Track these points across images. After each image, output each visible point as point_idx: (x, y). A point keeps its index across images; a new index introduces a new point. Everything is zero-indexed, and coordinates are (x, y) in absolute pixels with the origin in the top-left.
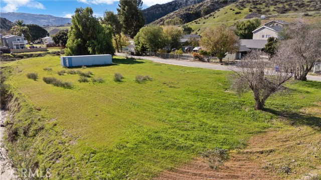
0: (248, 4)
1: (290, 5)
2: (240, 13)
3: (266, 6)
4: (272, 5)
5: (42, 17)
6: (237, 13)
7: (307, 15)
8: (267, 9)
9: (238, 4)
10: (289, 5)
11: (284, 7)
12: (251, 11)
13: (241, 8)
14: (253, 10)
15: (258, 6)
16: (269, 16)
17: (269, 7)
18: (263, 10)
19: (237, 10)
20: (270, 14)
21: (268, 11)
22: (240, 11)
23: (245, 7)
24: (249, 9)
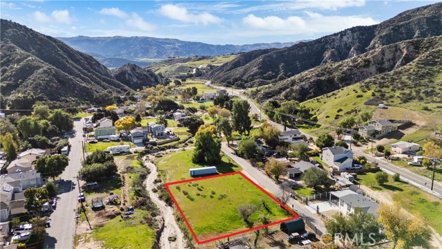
0: (374, 85)
1: (418, 92)
2: (362, 96)
3: (392, 90)
4: (399, 89)
5: (168, 41)
6: (358, 96)
7: (426, 109)
8: (392, 93)
9: (363, 84)
10: (416, 91)
11: (409, 94)
12: (373, 95)
13: (366, 89)
14: (376, 93)
15: (383, 90)
16: (390, 103)
17: (395, 91)
18: (387, 95)
19: (360, 92)
20: (392, 102)
21: (391, 97)
22: (363, 94)
23: (369, 90)
24: (373, 93)
